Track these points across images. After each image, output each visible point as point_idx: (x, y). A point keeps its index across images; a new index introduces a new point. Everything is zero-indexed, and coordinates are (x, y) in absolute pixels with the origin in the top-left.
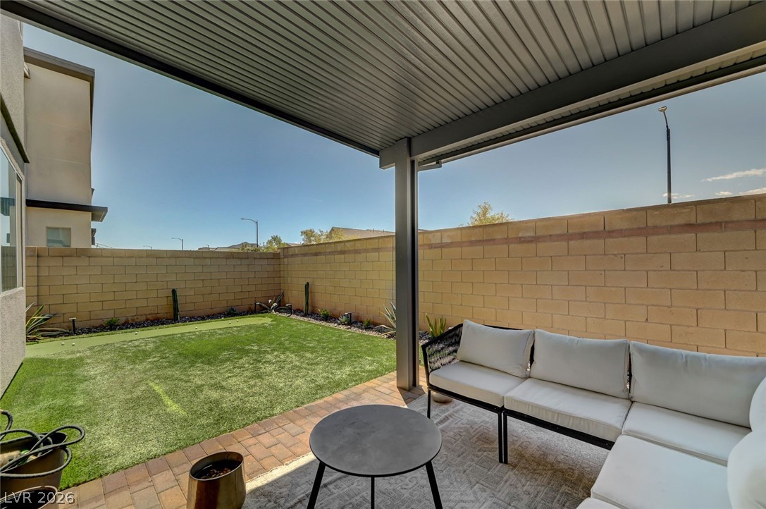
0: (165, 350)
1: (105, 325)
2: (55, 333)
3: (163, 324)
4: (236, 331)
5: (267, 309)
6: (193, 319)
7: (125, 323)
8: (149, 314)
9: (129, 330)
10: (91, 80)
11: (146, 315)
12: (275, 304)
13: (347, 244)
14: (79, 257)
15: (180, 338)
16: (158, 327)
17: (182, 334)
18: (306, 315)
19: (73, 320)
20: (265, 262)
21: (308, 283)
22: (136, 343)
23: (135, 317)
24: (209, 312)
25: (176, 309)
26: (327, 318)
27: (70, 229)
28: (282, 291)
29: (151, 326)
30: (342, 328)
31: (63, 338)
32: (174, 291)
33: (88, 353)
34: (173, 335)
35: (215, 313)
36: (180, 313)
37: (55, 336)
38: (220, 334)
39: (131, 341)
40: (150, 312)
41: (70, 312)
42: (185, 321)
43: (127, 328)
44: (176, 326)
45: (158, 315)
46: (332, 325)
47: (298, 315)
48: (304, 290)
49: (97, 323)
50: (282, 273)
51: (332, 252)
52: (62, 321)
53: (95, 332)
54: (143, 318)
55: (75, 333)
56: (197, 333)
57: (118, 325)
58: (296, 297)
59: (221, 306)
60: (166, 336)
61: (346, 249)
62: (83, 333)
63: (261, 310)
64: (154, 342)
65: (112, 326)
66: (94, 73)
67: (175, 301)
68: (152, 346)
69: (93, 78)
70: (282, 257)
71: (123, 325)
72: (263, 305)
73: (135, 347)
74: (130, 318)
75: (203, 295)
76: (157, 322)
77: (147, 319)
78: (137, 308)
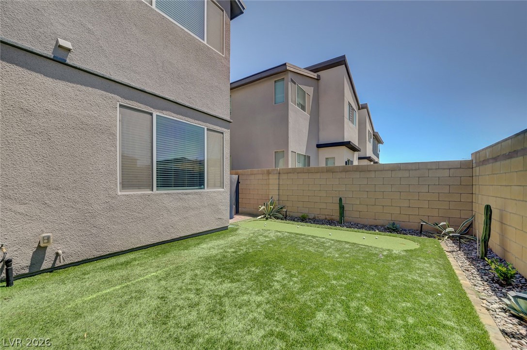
1: (301, 217)
3: (330, 224)
6: (356, 225)
7: (314, 218)
8: (327, 215)
11: (325, 215)
14: (294, 173)
19: (286, 211)
23: (319, 215)
25: (341, 214)
27: (335, 158)
32: (340, 199)
36: (344, 219)
40: (327, 213)
45: (332, 217)
50: (474, 188)
55: (286, 218)
57: (309, 219)
59: (385, 219)
62: (290, 219)
65: (303, 219)
67: (340, 207)
70: (474, 165)
71: (312, 219)
74: (316, 216)
75: (367, 205)
76: (330, 222)
77: (326, 219)
78: (320, 209)
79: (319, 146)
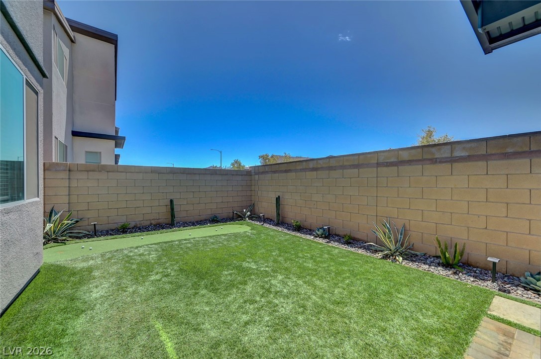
0: (166, 262)
1: (119, 228)
2: (81, 235)
3: (163, 228)
4: (225, 239)
5: (241, 217)
6: (186, 224)
7: (135, 226)
8: (153, 220)
9: (137, 234)
10: (115, 42)
11: (150, 220)
12: (249, 213)
13: (320, 162)
15: (179, 246)
16: (159, 232)
17: (180, 241)
18: (277, 224)
19: (95, 224)
20: (240, 178)
21: (279, 196)
22: (141, 251)
23: (142, 222)
24: (198, 218)
25: (173, 216)
26: (299, 229)
27: (100, 153)
28: (253, 202)
29: (154, 230)
30: (321, 241)
31: (86, 240)
32: (171, 201)
33: (99, 261)
34: (172, 241)
35: (203, 219)
36: (176, 220)
37: (80, 238)
38: (212, 243)
39: (137, 247)
40: (153, 218)
41: (92, 218)
42: (180, 227)
43: (136, 232)
44: (173, 231)
45: (160, 220)
46: (308, 237)
47: (270, 224)
48: (275, 202)
49: (114, 227)
50: (253, 187)
51: (303, 169)
52: (87, 224)
53: (111, 234)
54: (148, 223)
55: (95, 235)
56: (192, 241)
57: (129, 229)
58: (267, 207)
59: (207, 214)
60: (166, 243)
61: (319, 166)
62: (102, 235)
63: (236, 217)
64: (157, 250)
65: (124, 230)
66: (117, 37)
67: (172, 209)
68: (154, 255)
69: (117, 41)
70: (253, 174)
71: (133, 228)
72: (238, 213)
73: (140, 255)
74: (138, 223)
75: (193, 204)
76: (158, 226)
77: (151, 224)
78: (143, 214)
79: (75, 134)
